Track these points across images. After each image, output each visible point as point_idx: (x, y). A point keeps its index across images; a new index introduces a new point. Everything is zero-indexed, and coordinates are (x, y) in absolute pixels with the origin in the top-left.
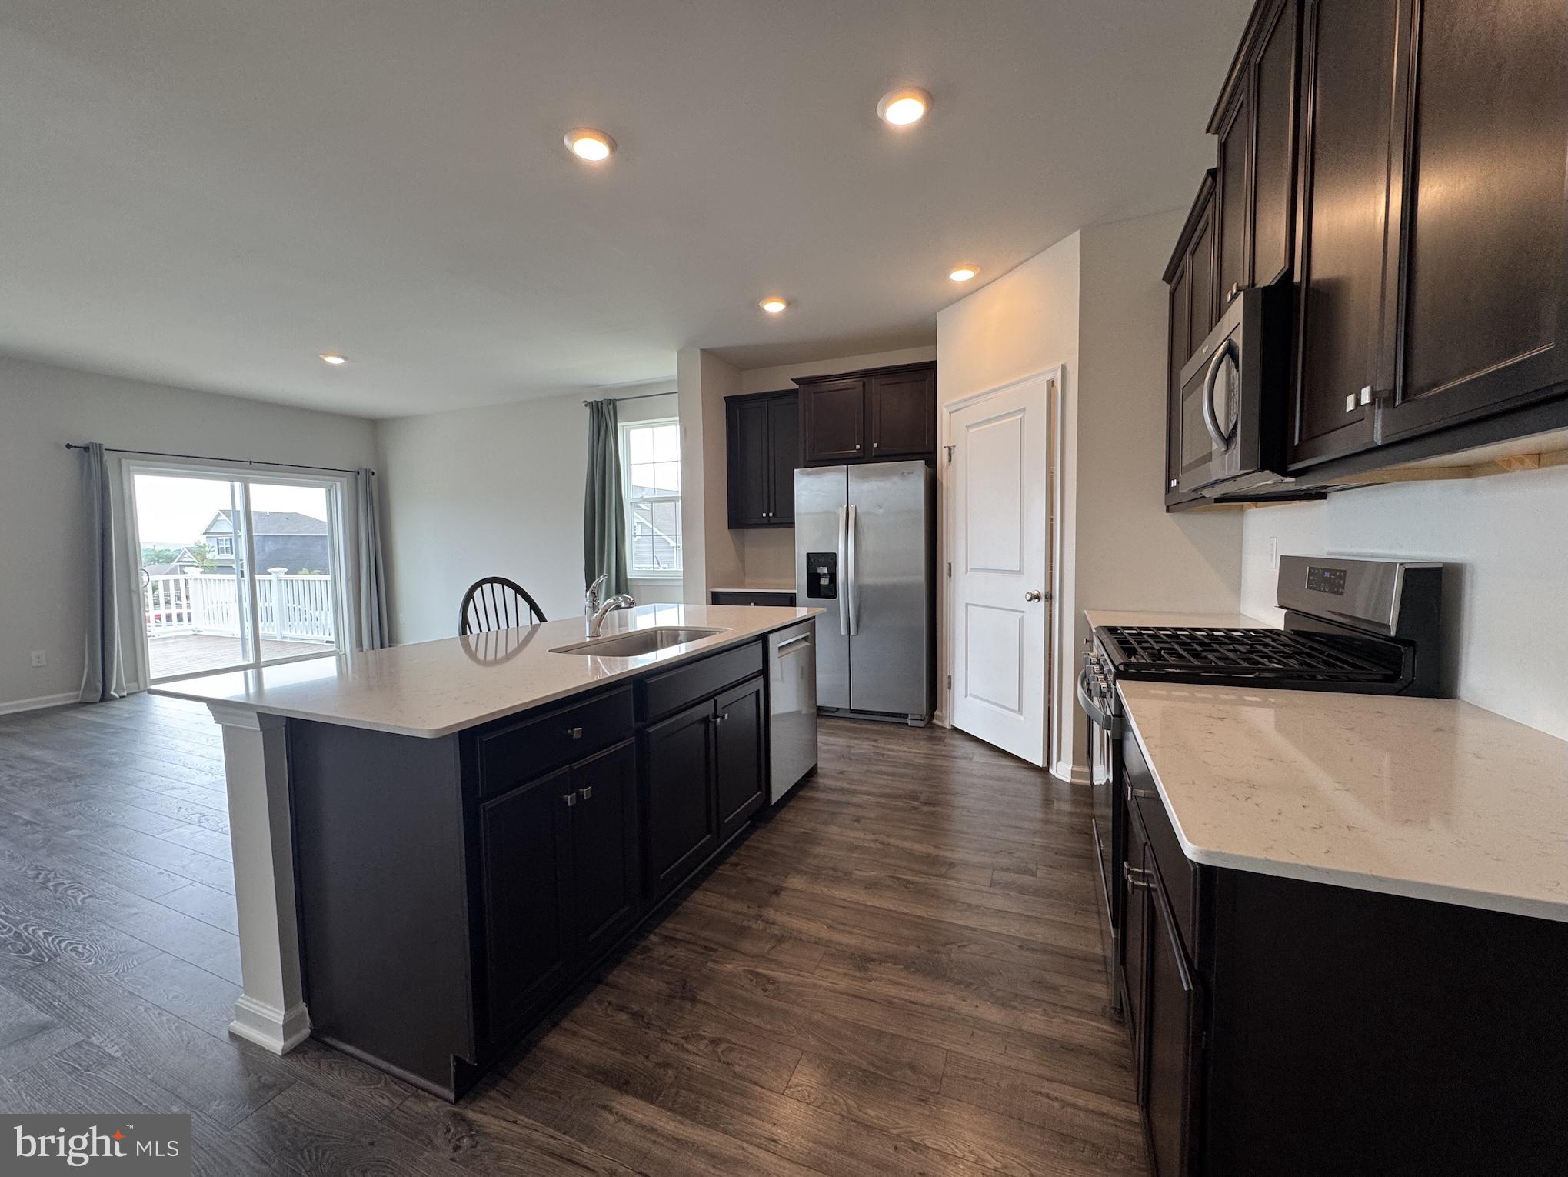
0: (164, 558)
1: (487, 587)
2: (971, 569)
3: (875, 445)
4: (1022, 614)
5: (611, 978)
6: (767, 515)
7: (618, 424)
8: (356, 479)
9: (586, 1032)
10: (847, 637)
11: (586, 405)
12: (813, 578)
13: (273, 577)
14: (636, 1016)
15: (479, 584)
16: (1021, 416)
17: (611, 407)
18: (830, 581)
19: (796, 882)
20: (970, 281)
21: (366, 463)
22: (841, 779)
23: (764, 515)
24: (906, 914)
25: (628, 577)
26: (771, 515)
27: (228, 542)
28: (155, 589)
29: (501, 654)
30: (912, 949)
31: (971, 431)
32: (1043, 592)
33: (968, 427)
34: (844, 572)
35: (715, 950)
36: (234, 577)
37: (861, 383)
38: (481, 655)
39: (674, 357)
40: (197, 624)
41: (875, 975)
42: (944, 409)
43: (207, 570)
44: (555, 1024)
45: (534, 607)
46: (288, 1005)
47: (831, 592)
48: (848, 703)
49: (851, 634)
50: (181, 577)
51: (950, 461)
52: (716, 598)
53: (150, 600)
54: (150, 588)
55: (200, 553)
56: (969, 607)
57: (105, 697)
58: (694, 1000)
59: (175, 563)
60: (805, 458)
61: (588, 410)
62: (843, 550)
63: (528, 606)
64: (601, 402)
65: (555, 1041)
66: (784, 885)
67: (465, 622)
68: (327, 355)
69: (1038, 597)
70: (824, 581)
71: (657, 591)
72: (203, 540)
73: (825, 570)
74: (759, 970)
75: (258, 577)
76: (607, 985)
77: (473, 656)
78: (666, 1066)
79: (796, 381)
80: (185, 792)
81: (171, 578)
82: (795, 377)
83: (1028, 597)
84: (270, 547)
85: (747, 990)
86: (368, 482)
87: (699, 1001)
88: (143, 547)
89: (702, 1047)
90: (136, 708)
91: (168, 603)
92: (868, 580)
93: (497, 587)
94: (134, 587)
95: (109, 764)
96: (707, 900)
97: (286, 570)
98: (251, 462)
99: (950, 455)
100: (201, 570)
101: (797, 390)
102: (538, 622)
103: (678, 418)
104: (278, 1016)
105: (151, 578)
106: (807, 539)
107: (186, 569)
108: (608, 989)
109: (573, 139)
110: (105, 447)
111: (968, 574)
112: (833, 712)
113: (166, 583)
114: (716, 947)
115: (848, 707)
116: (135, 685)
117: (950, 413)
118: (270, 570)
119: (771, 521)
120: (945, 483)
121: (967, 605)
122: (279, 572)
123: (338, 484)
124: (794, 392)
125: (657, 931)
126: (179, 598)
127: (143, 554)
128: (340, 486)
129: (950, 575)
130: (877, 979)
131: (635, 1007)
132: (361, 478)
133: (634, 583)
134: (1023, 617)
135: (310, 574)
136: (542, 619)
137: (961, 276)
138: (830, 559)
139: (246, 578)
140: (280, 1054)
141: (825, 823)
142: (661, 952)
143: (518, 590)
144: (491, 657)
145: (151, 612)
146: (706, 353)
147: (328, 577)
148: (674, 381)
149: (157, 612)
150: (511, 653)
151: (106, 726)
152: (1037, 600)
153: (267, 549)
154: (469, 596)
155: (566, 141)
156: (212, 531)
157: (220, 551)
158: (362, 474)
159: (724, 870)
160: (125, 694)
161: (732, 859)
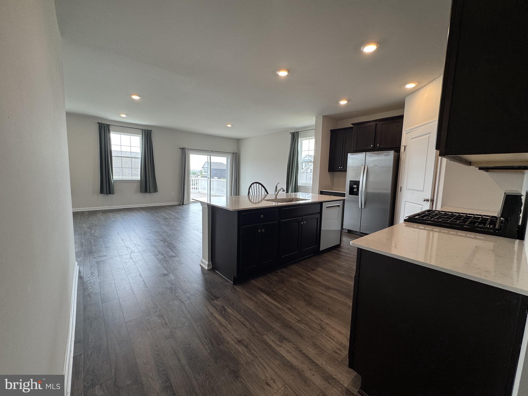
0: (194, 174)
1: (255, 184)
2: (408, 189)
3: (378, 145)
4: (422, 206)
5: (268, 275)
6: (341, 168)
7: (299, 139)
8: (233, 155)
9: (259, 282)
10: (361, 209)
11: (290, 134)
12: (351, 189)
13: (214, 180)
14: (270, 282)
15: (253, 183)
16: (429, 135)
17: (297, 134)
18: (357, 190)
19: (320, 269)
20: (415, 87)
21: (236, 151)
22: (347, 250)
23: (340, 168)
24: (347, 283)
25: (298, 185)
26: (342, 168)
27: (207, 170)
28: (192, 181)
29: (257, 201)
30: (344, 290)
31: (413, 140)
32: (430, 199)
33: (412, 139)
34: (362, 187)
35: (292, 277)
36: (207, 179)
37: (375, 124)
38: (252, 201)
39: (315, 118)
40: (200, 190)
41: (330, 291)
42: (404, 132)
43: (202, 177)
44: (254, 279)
45: (266, 190)
46: (209, 261)
47: (357, 194)
48: (359, 230)
49: (363, 208)
50: (197, 178)
51: (404, 151)
52: (321, 193)
53: (191, 184)
54: (191, 181)
55: (201, 172)
56: (406, 202)
57: (183, 204)
58: (284, 283)
59: (196, 175)
60: (353, 149)
61: (290, 135)
62: (362, 180)
63: (265, 190)
64: (294, 133)
65: (253, 281)
66: (316, 269)
67: (249, 192)
68: (228, 124)
69: (428, 200)
70: (355, 190)
71: (305, 189)
72: (202, 169)
73: (356, 186)
74: (301, 283)
75: (212, 179)
76: (266, 276)
77: (250, 201)
78: (273, 292)
79: (352, 124)
80: (195, 224)
81: (195, 178)
82: (352, 123)
83: (424, 200)
84: (214, 172)
85: (297, 285)
86: (236, 156)
87: (284, 284)
88: (191, 170)
89: (282, 291)
90: (188, 207)
91: (194, 185)
92: (370, 190)
93: (258, 184)
94: (189, 180)
95: (183, 217)
96: (295, 268)
97: (217, 178)
98: (212, 151)
99: (405, 149)
100: (201, 177)
101: (353, 127)
102: (267, 194)
103: (314, 137)
104: (207, 263)
105: (192, 178)
106: (350, 176)
107: (198, 176)
108: (266, 277)
109: (278, 72)
110: (186, 148)
111: (407, 191)
112: (355, 232)
113: (194, 179)
114: (293, 276)
115: (359, 231)
116: (188, 202)
117: (406, 134)
118: (214, 178)
119: (342, 170)
120: (402, 159)
121: (405, 201)
122: (216, 178)
123: (229, 156)
124: (352, 128)
125: (281, 270)
126: (196, 184)
127: (191, 172)
128: (230, 156)
129: (401, 191)
130: (330, 292)
131: (271, 281)
132: (234, 155)
133: (300, 187)
134: (422, 207)
135: (224, 179)
136: (268, 193)
137: (410, 86)
138: (357, 183)
139: (209, 179)
140: (207, 269)
141: (336, 259)
142: (280, 273)
143: (262, 186)
144: (255, 202)
145: (191, 187)
146: (324, 117)
147: (226, 180)
148: (314, 125)
149: (192, 187)
150: (260, 201)
151: (183, 210)
152: (427, 201)
153: (214, 173)
154: (251, 186)
155: (277, 72)
156: (204, 167)
157: (205, 172)
158: (235, 153)
159: (302, 262)
160: (186, 204)
161: (305, 261)
